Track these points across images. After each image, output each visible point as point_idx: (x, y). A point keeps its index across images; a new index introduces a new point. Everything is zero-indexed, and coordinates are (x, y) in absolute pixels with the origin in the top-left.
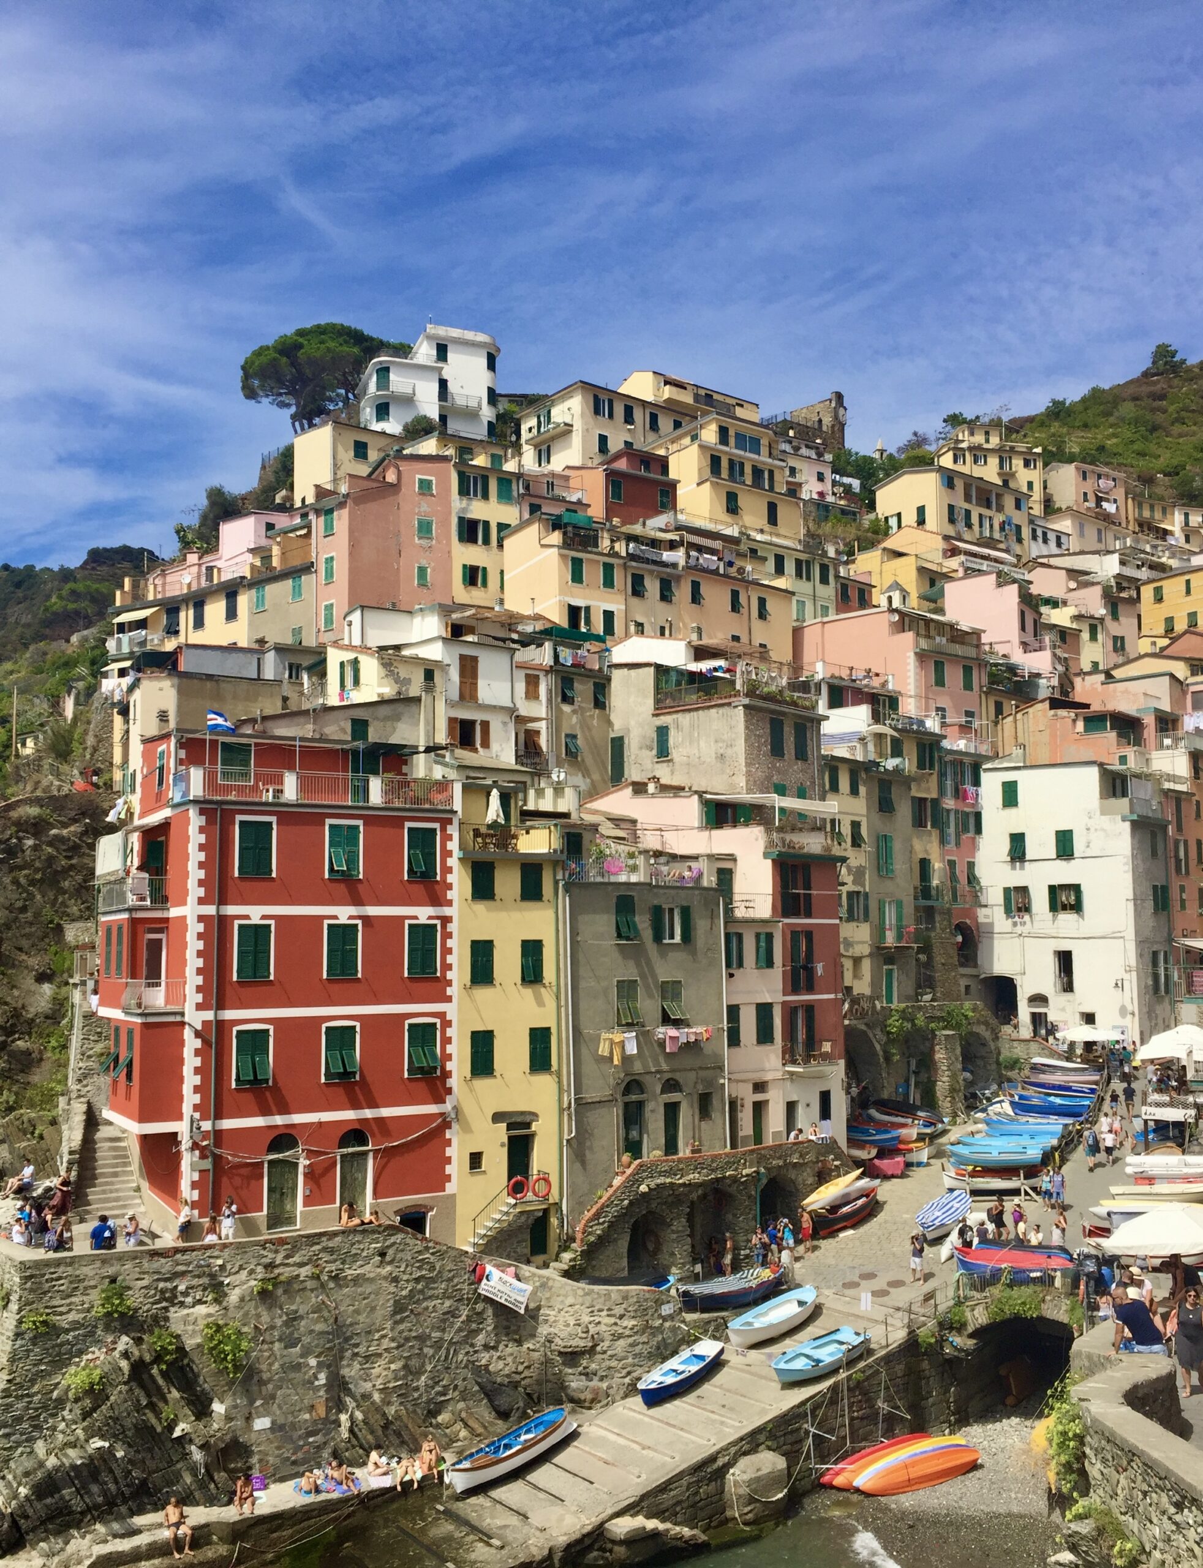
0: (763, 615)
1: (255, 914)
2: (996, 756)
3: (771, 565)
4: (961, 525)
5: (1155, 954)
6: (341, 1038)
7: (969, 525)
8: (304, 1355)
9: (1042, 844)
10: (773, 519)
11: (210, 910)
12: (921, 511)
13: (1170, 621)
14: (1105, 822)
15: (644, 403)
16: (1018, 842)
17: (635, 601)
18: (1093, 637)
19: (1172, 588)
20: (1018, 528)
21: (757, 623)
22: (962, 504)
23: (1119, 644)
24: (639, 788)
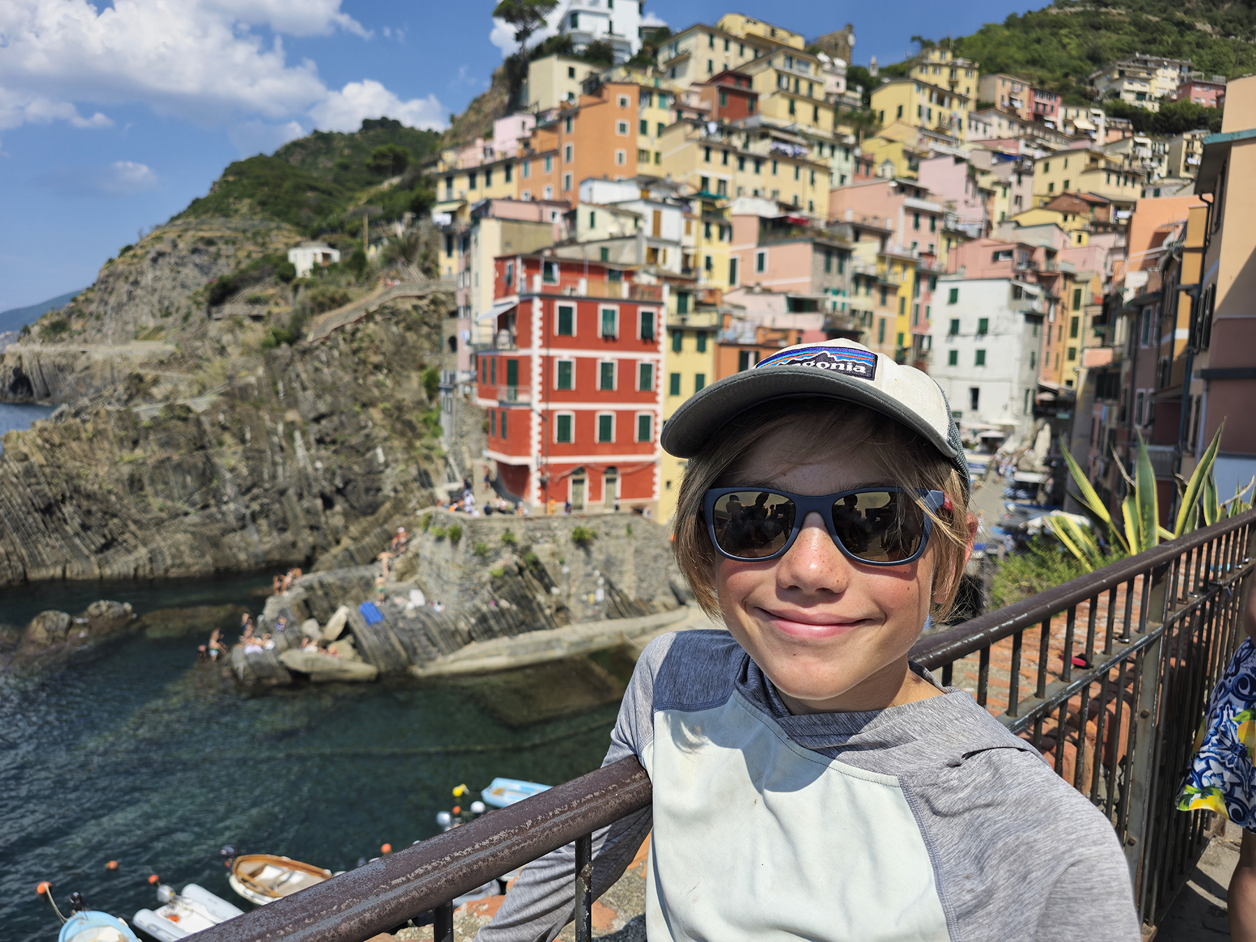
0: (812, 181)
1: (565, 354)
2: (946, 273)
3: (816, 149)
4: (925, 118)
5: (1028, 391)
6: (606, 421)
7: (930, 118)
8: (594, 569)
9: (969, 326)
10: (816, 118)
11: (544, 352)
12: (900, 108)
13: (1051, 186)
14: (1009, 314)
15: (736, 39)
16: (955, 325)
17: (740, 175)
18: (1005, 195)
19: (1056, 163)
20: (960, 121)
21: (809, 187)
22: (926, 103)
23: (1018, 199)
24: (749, 290)
